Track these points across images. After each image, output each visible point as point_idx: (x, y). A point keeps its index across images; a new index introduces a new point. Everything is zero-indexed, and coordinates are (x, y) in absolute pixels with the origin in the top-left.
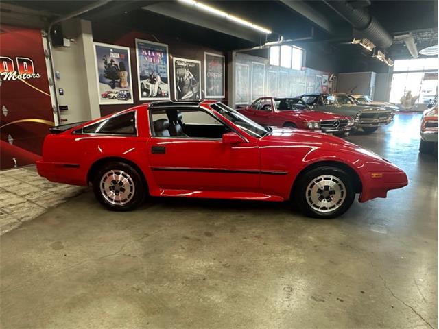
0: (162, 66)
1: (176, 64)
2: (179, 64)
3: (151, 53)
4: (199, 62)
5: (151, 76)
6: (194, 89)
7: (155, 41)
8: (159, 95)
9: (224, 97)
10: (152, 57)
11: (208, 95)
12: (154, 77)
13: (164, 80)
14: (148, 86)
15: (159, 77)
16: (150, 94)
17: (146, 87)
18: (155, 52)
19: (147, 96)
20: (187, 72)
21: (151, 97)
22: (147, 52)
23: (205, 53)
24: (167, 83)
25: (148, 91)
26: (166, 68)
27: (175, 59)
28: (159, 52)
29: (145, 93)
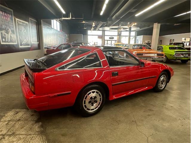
0: (11, 23)
1: (18, 22)
2: (19, 23)
3: (5, 14)
4: (28, 23)
5: (6, 28)
6: (27, 38)
7: (6, 6)
8: (11, 41)
9: (38, 43)
10: (5, 16)
11: (33, 42)
12: (8, 30)
13: (13, 32)
14: (5, 35)
15: (10, 29)
16: (7, 40)
17: (4, 36)
18: (7, 13)
19: (5, 42)
20: (23, 28)
21: (7, 42)
22: (3, 13)
23: (30, 18)
24: (15, 34)
25: (5, 38)
26: (13, 25)
27: (17, 19)
28: (9, 14)
29: (4, 40)
